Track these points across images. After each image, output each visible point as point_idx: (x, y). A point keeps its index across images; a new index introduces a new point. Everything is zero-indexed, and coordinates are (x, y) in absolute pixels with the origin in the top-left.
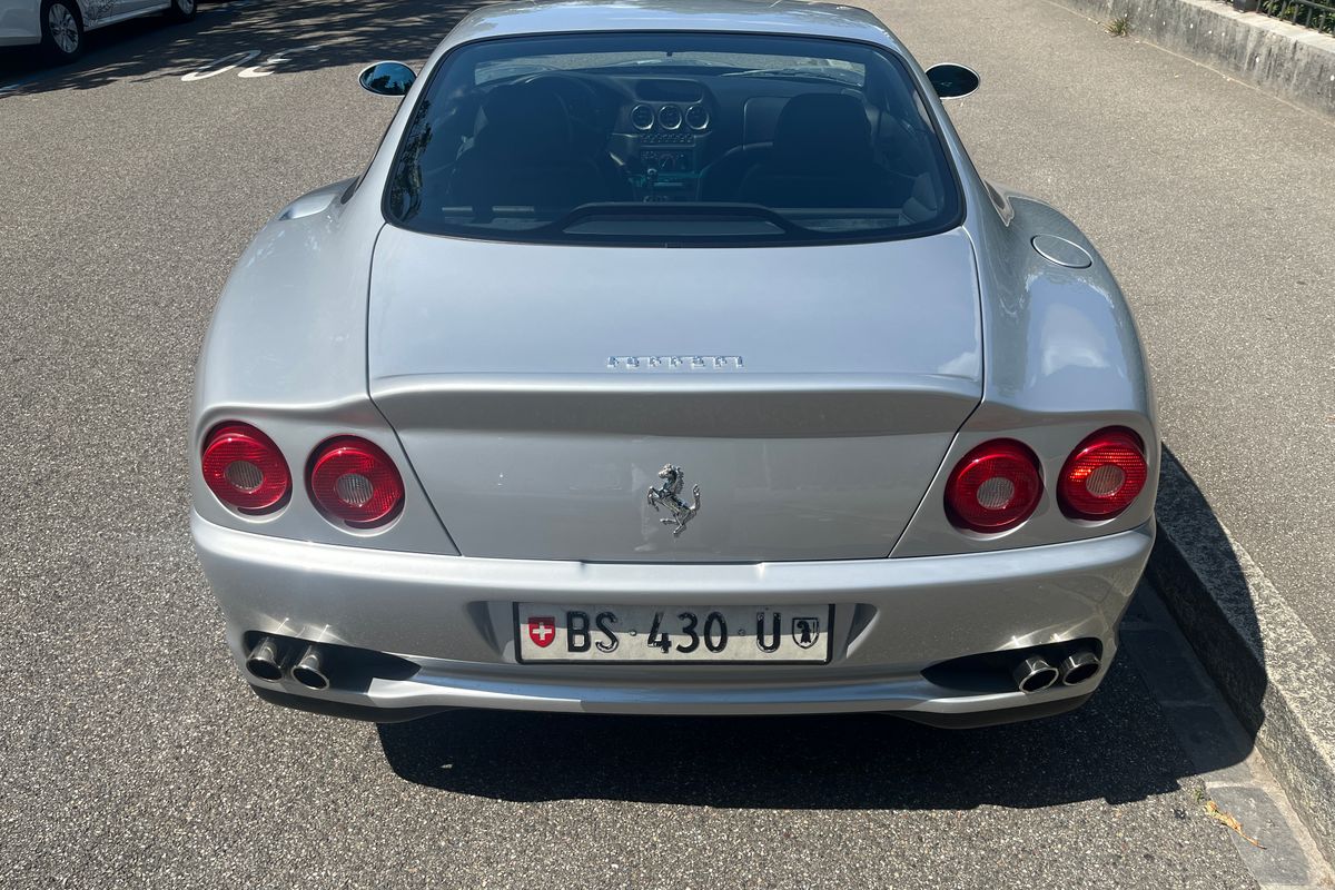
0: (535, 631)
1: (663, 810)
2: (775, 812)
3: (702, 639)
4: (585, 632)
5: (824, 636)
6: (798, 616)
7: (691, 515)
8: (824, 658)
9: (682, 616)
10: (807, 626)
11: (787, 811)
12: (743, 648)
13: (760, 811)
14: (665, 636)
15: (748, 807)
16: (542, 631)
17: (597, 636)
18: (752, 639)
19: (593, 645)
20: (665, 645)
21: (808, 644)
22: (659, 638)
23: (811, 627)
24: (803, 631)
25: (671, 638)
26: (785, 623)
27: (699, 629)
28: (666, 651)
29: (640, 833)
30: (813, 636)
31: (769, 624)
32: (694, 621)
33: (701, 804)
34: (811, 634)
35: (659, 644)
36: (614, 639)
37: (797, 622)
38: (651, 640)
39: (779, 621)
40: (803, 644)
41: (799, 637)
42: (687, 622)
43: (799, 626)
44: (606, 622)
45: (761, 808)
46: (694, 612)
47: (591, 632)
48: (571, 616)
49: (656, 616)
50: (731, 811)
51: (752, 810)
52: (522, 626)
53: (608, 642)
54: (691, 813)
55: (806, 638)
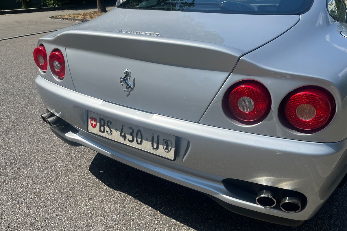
0: (92, 122)
1: (145, 207)
2: (178, 223)
3: (135, 138)
4: (104, 126)
5: (173, 150)
6: (165, 138)
7: (132, 89)
8: (172, 158)
9: (130, 128)
10: (168, 143)
11: (182, 224)
12: (147, 146)
13: (174, 220)
14: (125, 134)
15: (171, 217)
16: (94, 122)
17: (107, 129)
18: (150, 143)
19: (106, 131)
20: (125, 137)
21: (168, 151)
22: (123, 135)
23: (169, 144)
24: (166, 145)
25: (127, 135)
26: (161, 141)
27: (135, 134)
28: (125, 140)
29: (133, 210)
30: (169, 148)
31: (155, 139)
32: (133, 132)
33: (157, 210)
34: (169, 147)
35: (123, 137)
36: (111, 131)
37: (164, 141)
38: (121, 135)
39: (159, 139)
40: (166, 150)
41: (165, 147)
42: (131, 131)
43: (165, 143)
44: (109, 124)
45: (175, 219)
46: (133, 128)
47: (106, 127)
48: (101, 119)
49: (123, 126)
50: (165, 216)
51: (171, 219)
52: (89, 119)
53: (109, 132)
54: (152, 211)
55: (167, 148)
